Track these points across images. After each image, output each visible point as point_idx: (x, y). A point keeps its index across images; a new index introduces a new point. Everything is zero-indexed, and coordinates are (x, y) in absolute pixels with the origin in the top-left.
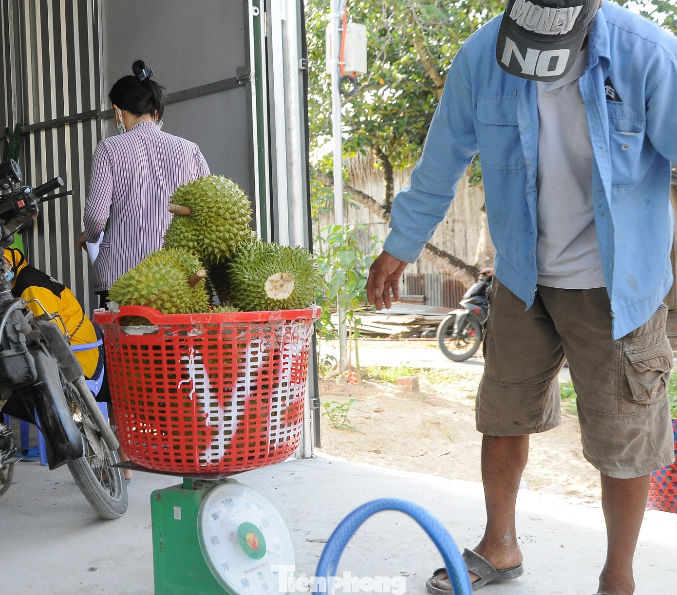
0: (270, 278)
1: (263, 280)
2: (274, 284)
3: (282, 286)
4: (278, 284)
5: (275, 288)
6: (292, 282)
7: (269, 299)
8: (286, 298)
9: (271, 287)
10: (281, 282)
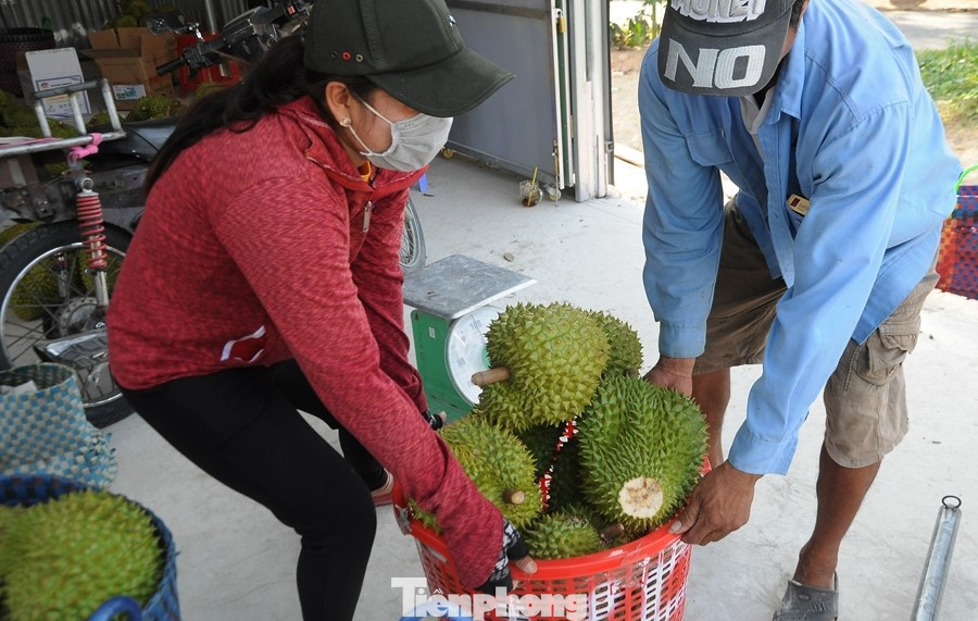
0: (626, 485)
1: (617, 485)
2: (634, 494)
3: (645, 497)
4: (640, 494)
5: (635, 500)
6: (661, 493)
7: (625, 515)
8: (650, 516)
9: (629, 498)
10: (644, 491)
